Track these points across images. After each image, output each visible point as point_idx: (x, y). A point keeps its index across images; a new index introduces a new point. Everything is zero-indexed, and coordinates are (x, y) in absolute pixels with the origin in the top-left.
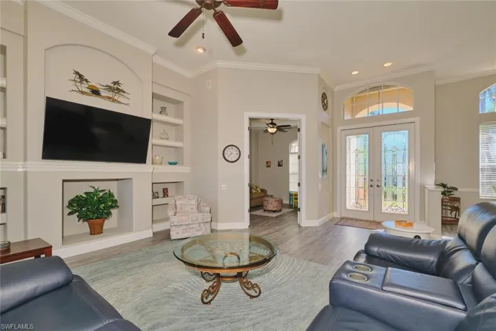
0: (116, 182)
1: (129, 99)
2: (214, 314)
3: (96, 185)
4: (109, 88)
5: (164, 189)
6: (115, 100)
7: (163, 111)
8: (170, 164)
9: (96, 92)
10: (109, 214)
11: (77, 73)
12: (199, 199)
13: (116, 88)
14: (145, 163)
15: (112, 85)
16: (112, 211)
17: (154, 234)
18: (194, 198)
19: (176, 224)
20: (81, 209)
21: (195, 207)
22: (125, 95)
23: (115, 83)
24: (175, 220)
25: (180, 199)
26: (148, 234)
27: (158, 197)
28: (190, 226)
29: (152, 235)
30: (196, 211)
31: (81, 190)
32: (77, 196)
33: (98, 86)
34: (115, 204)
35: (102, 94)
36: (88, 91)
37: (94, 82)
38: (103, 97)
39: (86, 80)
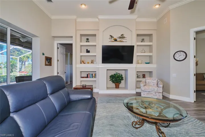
0: (124, 71)
1: (126, 39)
2: (135, 134)
3: (117, 71)
4: (120, 38)
5: (143, 75)
6: (122, 41)
7: (143, 40)
8: (146, 63)
9: (116, 40)
10: (120, 82)
11: (111, 36)
12: (158, 80)
13: (122, 37)
14: (132, 63)
15: (121, 36)
16: (122, 81)
17: (136, 93)
18: (155, 80)
19: (143, 90)
20: (113, 79)
21: (156, 84)
22: (125, 38)
23: (122, 35)
24: (143, 88)
25: (148, 79)
26: (134, 92)
27: (140, 78)
28: (150, 93)
29: (135, 93)
30: (156, 86)
31: (113, 73)
32: (112, 75)
33: (116, 38)
34: (122, 79)
35: (118, 40)
36: (113, 40)
37: (115, 37)
38: (118, 41)
39: (113, 37)
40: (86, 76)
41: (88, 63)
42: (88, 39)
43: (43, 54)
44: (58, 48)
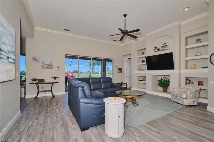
4: (163, 46)
6: (164, 49)
8: (203, 68)
9: (159, 50)
11: (155, 47)
14: (174, 69)
22: (168, 46)
23: (164, 44)
35: (161, 49)
36: (157, 50)
37: (158, 47)
38: (161, 51)
39: (157, 48)
40: (142, 80)
41: (143, 70)
42: (143, 52)
43: (117, 67)
44: (127, 62)
